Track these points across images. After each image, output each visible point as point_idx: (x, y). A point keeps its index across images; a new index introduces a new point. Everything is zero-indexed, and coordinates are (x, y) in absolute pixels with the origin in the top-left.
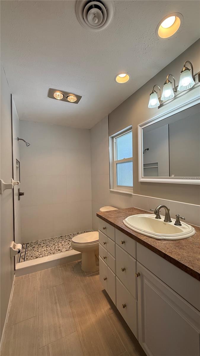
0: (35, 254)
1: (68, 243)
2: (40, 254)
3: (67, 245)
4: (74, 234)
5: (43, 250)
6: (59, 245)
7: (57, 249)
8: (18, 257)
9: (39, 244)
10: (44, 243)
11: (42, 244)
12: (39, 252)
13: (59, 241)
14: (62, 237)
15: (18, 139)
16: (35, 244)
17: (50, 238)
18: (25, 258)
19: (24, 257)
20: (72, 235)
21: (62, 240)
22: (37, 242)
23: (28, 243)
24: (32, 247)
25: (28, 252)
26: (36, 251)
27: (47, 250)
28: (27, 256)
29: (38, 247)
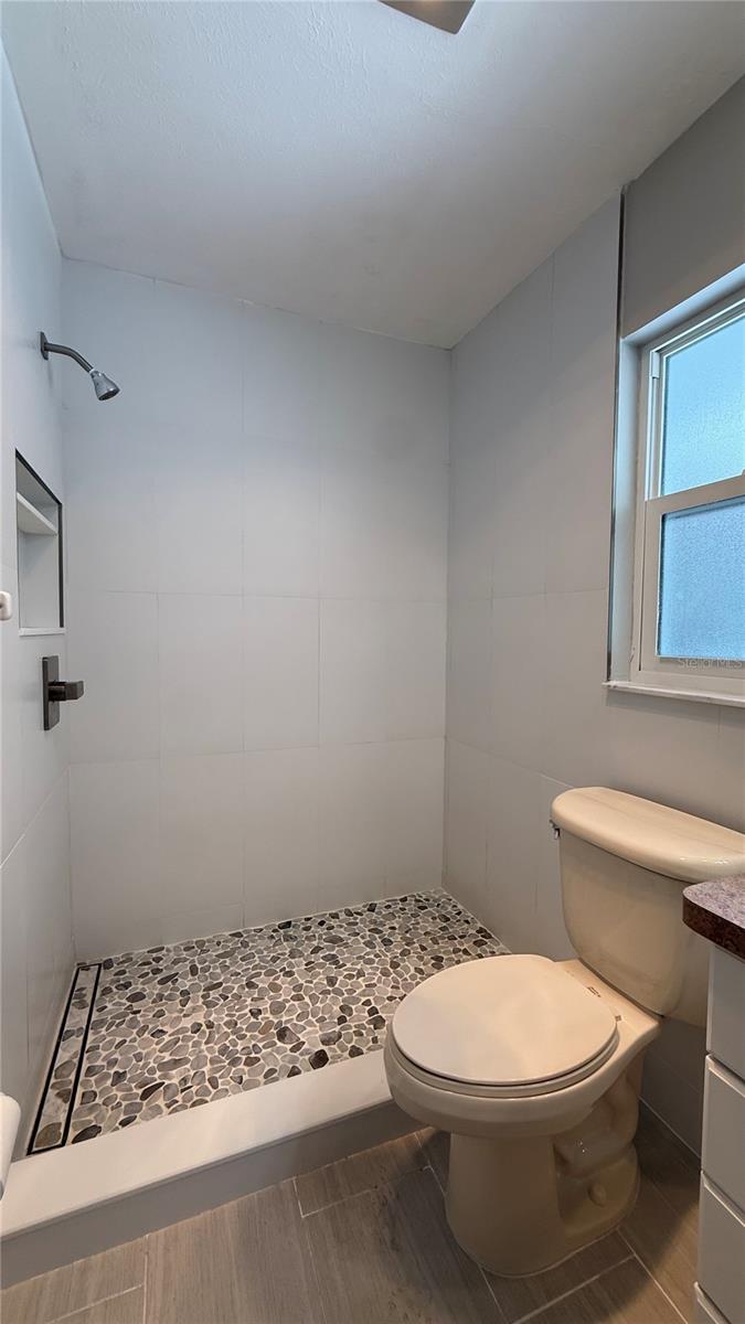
0: (139, 1057)
1: (331, 981)
2: (167, 1057)
3: (326, 992)
4: (349, 913)
5: (187, 1023)
6: (275, 988)
7: (269, 1024)
8: (40, 1074)
9: (165, 974)
10: (194, 971)
11: (184, 976)
12: (166, 1038)
13: (274, 959)
14: (291, 931)
15: (46, 348)
16: (146, 969)
17: (227, 934)
18: (80, 1090)
19: (72, 1077)
20: (343, 916)
21: (292, 955)
22: (158, 960)
23: (108, 964)
24: (129, 992)
25: (103, 1031)
26: (145, 1029)
27: (210, 1025)
28: (90, 1071)
29: (160, 997)
